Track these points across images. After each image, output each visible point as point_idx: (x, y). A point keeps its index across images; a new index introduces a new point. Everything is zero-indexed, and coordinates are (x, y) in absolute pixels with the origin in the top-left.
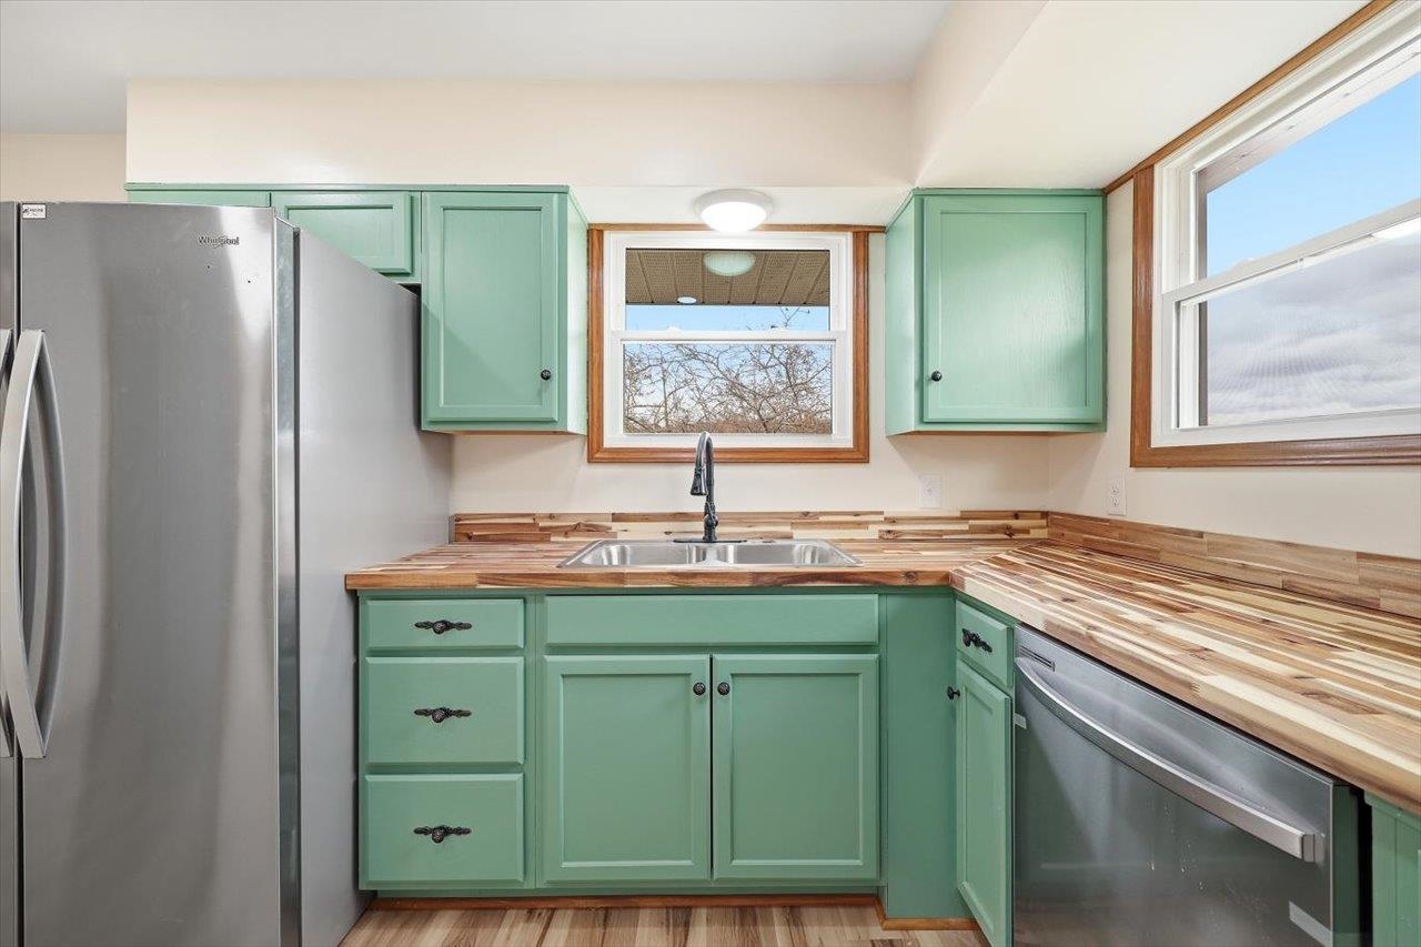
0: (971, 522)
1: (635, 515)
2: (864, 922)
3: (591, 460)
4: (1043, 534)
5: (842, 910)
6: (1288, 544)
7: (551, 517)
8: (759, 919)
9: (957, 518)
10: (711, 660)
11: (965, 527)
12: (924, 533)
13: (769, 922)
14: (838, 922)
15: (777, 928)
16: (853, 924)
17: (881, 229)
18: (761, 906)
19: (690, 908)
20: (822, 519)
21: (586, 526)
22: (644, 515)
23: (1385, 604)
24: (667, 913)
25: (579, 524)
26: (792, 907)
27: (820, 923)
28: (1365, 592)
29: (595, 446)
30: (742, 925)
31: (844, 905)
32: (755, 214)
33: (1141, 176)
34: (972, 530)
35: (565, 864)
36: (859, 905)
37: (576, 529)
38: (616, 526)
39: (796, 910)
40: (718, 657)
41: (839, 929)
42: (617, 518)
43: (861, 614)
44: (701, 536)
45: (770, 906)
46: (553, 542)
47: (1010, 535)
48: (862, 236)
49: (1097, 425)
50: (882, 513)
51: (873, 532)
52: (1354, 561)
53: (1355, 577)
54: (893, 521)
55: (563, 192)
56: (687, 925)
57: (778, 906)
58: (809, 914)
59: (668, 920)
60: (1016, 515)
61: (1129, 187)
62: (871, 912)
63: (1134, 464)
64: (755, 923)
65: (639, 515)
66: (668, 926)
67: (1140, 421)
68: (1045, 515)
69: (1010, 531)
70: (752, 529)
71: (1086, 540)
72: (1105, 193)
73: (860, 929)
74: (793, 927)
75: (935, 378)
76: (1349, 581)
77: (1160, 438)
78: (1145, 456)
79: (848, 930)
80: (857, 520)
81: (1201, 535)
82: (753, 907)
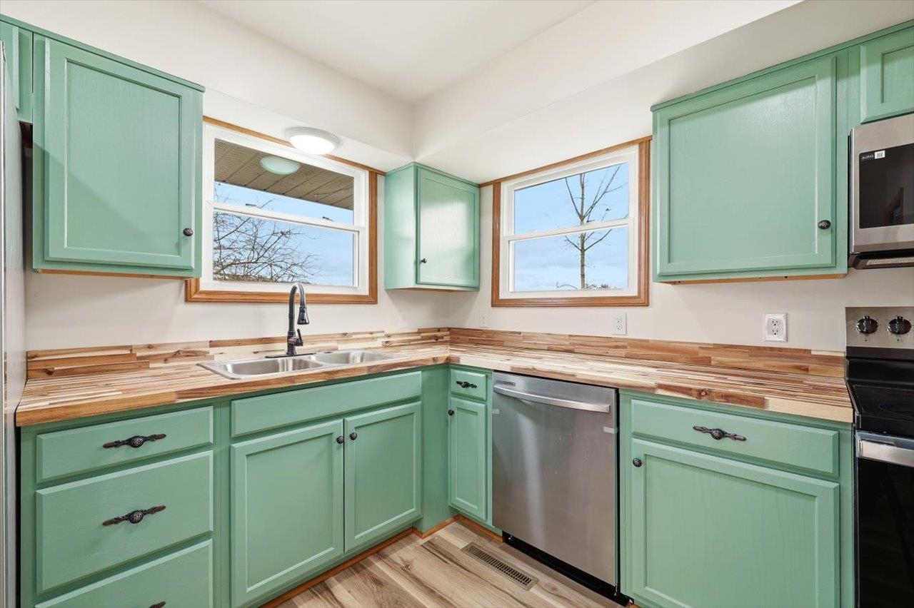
0: (422, 334)
1: (229, 341)
2: (413, 541)
3: (188, 299)
4: (447, 338)
5: (400, 541)
6: (549, 334)
7: (150, 347)
8: (365, 565)
9: (416, 333)
10: (344, 421)
11: (419, 337)
12: (403, 341)
13: (371, 564)
14: (402, 547)
15: (377, 564)
16: (409, 544)
17: (383, 174)
18: (362, 560)
19: (323, 581)
20: (354, 337)
21: (185, 352)
22: (237, 341)
23: (576, 350)
24: (311, 591)
25: (178, 351)
26: (377, 552)
27: (394, 551)
28: (571, 347)
29: (193, 289)
30: (358, 572)
31: (401, 538)
32: (326, 146)
33: (496, 184)
34: (423, 339)
35: (249, 590)
36: (407, 535)
37: (176, 355)
38: (213, 351)
39: (380, 552)
40: (348, 419)
41: (404, 548)
42: (213, 344)
43: (412, 383)
44: (284, 353)
45: (367, 557)
46: (153, 369)
47: (437, 340)
48: (374, 174)
49: (477, 289)
50: (383, 332)
51: (379, 343)
52: (568, 338)
53: (568, 343)
54: (389, 336)
55: (200, 90)
56: (328, 589)
57: (369, 556)
58: (387, 550)
59: (314, 593)
60: (439, 330)
61: (491, 188)
62: (413, 535)
63: (493, 306)
64: (364, 568)
65: (232, 341)
66: (317, 596)
67: (495, 288)
68: (449, 329)
69: (437, 338)
70: (314, 346)
71: (470, 339)
72: (480, 186)
73: (414, 544)
74: (385, 560)
75: (424, 261)
76: (567, 344)
77: (503, 296)
78: (497, 302)
79: (408, 547)
80: (372, 336)
81: (520, 333)
82: (358, 562)
